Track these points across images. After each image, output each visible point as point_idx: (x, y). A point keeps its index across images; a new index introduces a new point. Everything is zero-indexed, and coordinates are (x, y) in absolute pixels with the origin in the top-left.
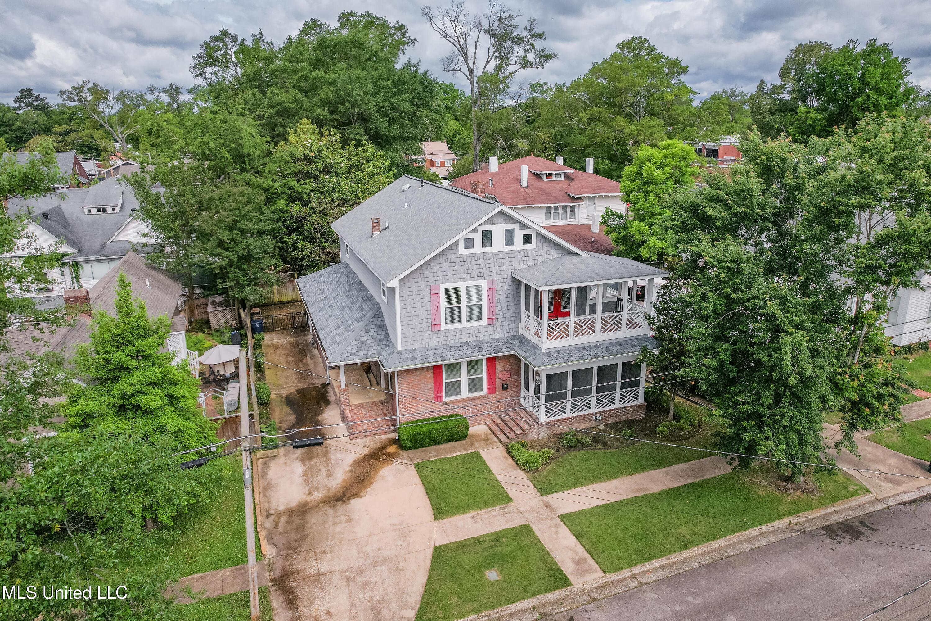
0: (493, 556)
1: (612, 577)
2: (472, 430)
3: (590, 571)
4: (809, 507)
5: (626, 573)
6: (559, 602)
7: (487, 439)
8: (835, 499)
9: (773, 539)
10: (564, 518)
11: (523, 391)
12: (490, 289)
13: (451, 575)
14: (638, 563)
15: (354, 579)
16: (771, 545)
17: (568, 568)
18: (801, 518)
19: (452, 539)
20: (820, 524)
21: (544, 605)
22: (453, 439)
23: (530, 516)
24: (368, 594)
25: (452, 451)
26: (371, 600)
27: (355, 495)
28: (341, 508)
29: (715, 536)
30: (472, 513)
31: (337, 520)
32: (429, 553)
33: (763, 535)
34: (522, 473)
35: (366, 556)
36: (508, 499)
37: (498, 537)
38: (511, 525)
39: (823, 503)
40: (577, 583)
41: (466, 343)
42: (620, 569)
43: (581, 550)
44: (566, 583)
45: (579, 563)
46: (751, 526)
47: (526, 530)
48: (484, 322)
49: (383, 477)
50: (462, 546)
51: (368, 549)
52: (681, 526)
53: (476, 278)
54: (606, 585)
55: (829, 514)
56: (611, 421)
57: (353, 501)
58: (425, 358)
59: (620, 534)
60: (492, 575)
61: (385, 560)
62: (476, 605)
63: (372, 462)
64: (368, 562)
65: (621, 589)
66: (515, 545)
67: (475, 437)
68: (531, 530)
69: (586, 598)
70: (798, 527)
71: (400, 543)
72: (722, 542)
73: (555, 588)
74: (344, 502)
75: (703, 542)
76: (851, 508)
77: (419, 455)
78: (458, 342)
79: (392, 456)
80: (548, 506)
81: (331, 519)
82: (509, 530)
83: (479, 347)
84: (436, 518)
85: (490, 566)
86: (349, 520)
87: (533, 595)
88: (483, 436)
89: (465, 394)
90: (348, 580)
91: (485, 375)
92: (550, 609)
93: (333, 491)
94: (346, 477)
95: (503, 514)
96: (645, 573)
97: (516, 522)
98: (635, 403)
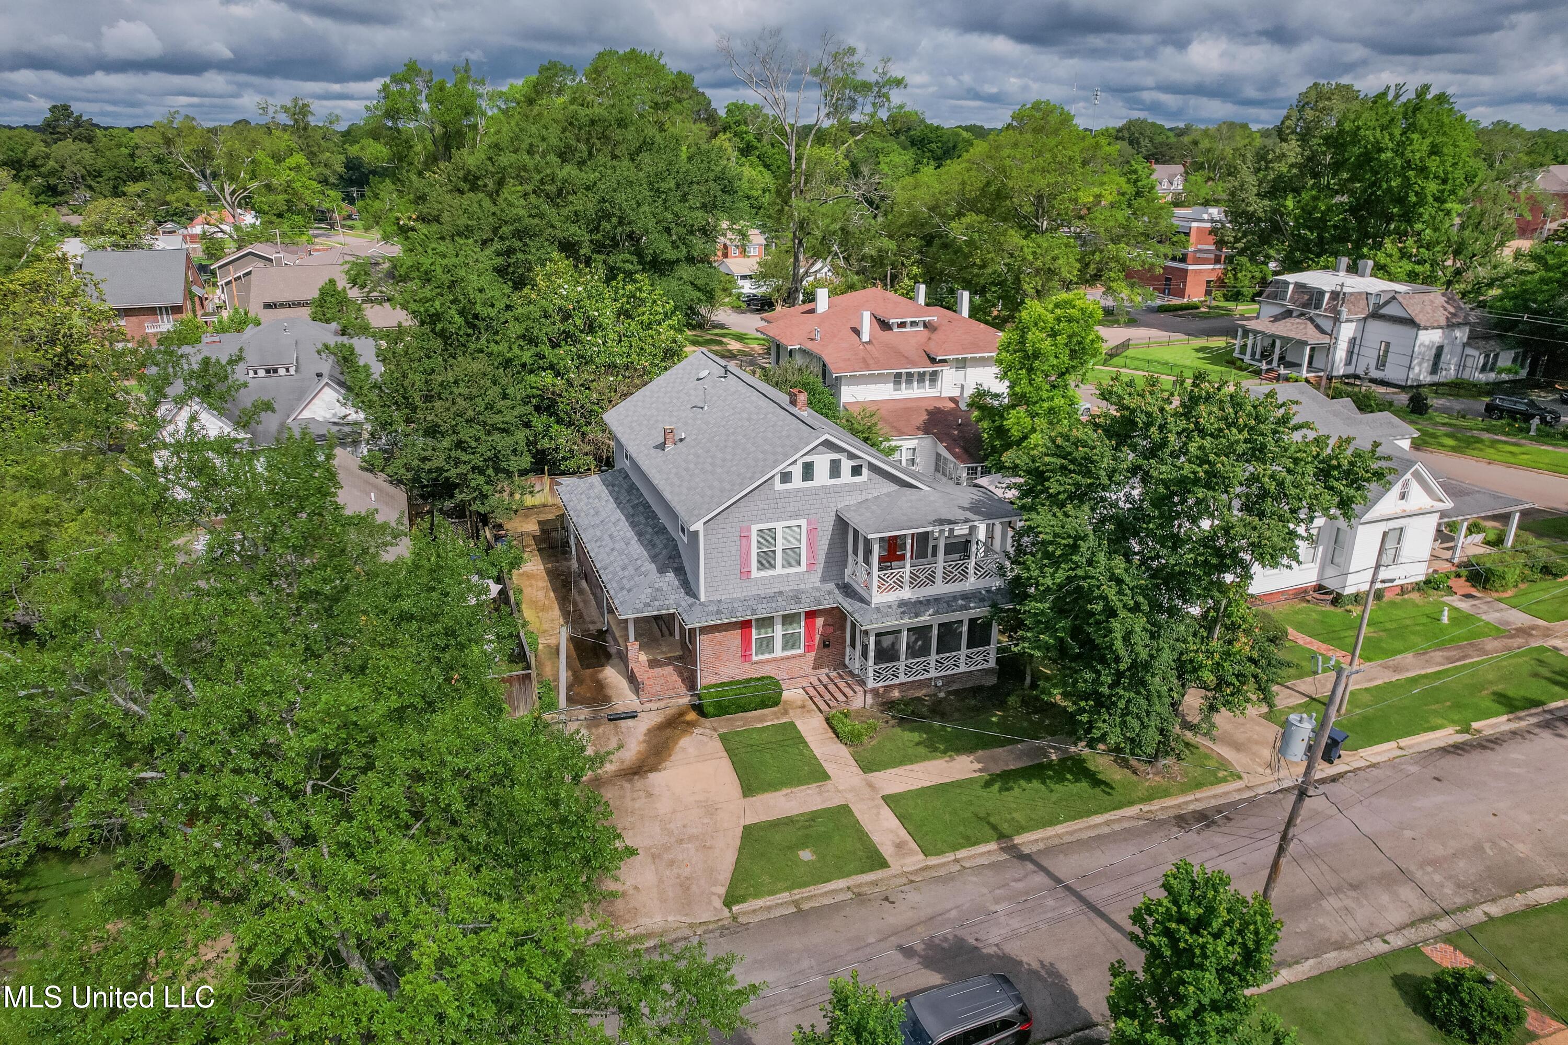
0: (807, 836)
1: (933, 861)
2: (786, 695)
3: (911, 853)
4: (1166, 794)
5: (950, 857)
6: (876, 883)
7: (803, 707)
8: (1199, 785)
9: (1117, 827)
10: (887, 799)
11: (848, 650)
12: (811, 530)
13: (762, 855)
14: (963, 847)
15: (659, 856)
16: (1114, 833)
17: (887, 851)
18: (1155, 805)
19: (764, 818)
20: (1172, 813)
21: (860, 885)
22: (763, 705)
23: (849, 796)
24: (676, 871)
25: (762, 719)
26: (678, 877)
27: (654, 768)
28: (639, 783)
29: (1052, 821)
30: (785, 791)
31: (635, 795)
32: (739, 832)
33: (1107, 823)
34: (843, 747)
35: (670, 833)
36: (826, 777)
37: (814, 816)
38: (828, 805)
39: (1183, 791)
40: (896, 866)
41: (781, 593)
42: (943, 852)
43: (903, 833)
44: (884, 864)
45: (899, 846)
46: (1096, 813)
47: (845, 810)
48: (803, 567)
49: (684, 749)
50: (775, 824)
51: (672, 826)
52: (1016, 810)
53: (795, 516)
54: (926, 868)
55: (1187, 803)
56: (955, 687)
57: (652, 776)
58: (733, 611)
59: (947, 817)
60: (806, 855)
61: (691, 838)
62: (789, 883)
63: (668, 732)
64: (673, 839)
65: (942, 872)
66: (831, 825)
67: (789, 706)
68: (850, 811)
69: (904, 880)
70: (1149, 815)
71: (706, 821)
72: (1060, 829)
73: (872, 870)
74: (642, 777)
75: (1038, 828)
76: (1214, 797)
77: (724, 724)
78: (771, 591)
79: (692, 725)
80: (870, 785)
81: (628, 794)
82: (825, 810)
83: (796, 599)
84: (745, 796)
85: (803, 845)
86: (650, 795)
87: (848, 875)
88: (799, 703)
89: (778, 652)
90: (654, 857)
91: (802, 630)
92: (865, 889)
93: (627, 764)
94: (642, 747)
95: (820, 793)
96: (969, 858)
97: (834, 801)
98: (986, 666)
